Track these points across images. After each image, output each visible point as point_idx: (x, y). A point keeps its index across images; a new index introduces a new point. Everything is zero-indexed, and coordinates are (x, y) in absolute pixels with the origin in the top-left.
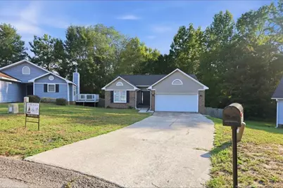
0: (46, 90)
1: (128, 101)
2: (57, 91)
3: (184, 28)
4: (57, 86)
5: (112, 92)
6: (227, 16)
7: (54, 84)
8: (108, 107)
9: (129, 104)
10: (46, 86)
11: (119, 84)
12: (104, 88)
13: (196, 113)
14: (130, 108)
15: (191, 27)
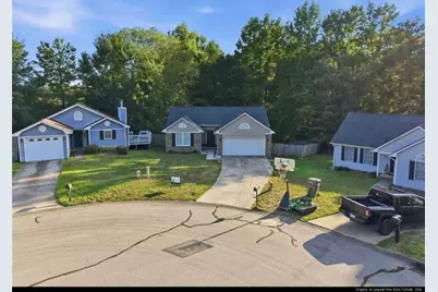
0: (102, 138)
1: (192, 145)
2: (114, 138)
3: (256, 21)
4: (114, 132)
5: (174, 135)
6: (313, 12)
7: (111, 130)
8: (171, 152)
9: (194, 148)
10: (102, 133)
11: (182, 125)
12: (164, 131)
13: (262, 157)
14: (195, 152)
15: (266, 19)
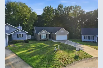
1: (46, 38)
4: (22, 34)
5: (41, 35)
7: (21, 34)
9: (47, 39)
10: (18, 35)
11: (44, 32)
12: (38, 34)
15: (50, 7)
